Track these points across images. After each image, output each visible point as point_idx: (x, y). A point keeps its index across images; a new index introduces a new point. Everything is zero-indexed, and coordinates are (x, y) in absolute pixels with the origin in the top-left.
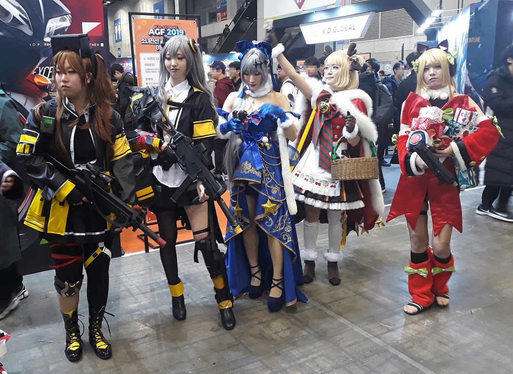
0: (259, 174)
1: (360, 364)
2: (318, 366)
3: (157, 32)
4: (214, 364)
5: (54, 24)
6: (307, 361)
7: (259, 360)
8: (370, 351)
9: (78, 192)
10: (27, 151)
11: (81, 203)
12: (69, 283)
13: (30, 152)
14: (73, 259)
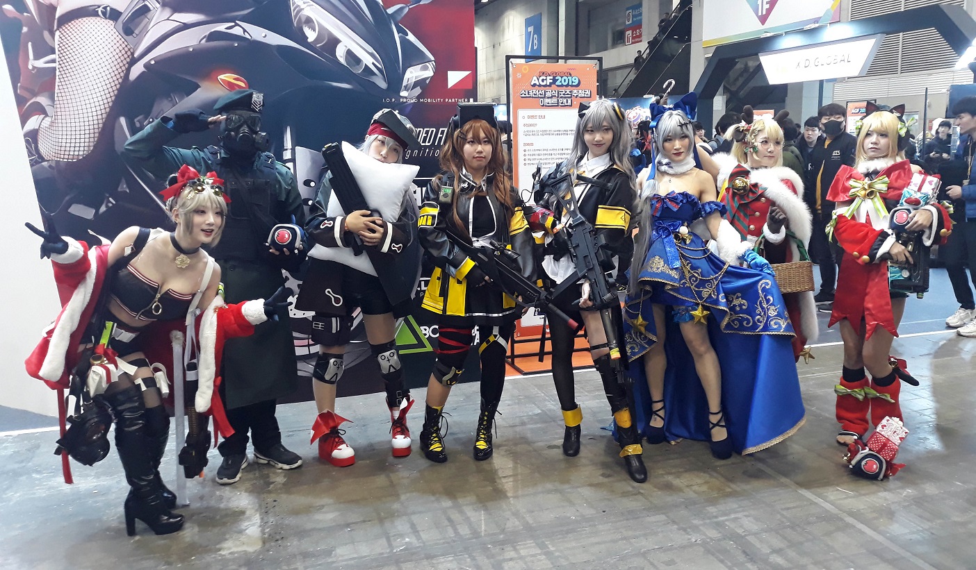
0: (674, 274)
1: (799, 529)
2: (741, 526)
3: (543, 80)
4: (604, 512)
5: (413, 74)
6: (727, 520)
7: (662, 514)
8: (817, 518)
9: (480, 271)
10: (429, 223)
11: (484, 283)
12: (457, 369)
13: (432, 225)
14: (463, 348)
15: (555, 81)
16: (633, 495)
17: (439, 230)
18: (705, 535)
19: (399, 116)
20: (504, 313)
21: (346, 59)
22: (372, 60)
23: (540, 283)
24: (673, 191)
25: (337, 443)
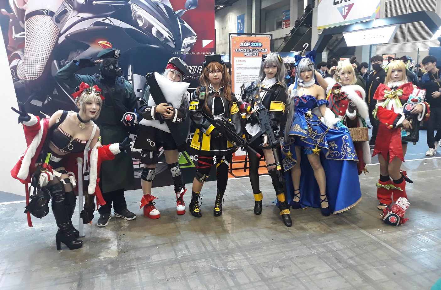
0: (304, 132)
1: (361, 248)
3: (245, 44)
5: (187, 41)
7: (299, 241)
8: (369, 243)
9: (217, 131)
10: (194, 108)
11: (218, 136)
12: (206, 175)
13: (196, 109)
14: (209, 165)
15: (251, 44)
16: (286, 232)
17: (199, 111)
18: (319, 250)
19: (180, 60)
20: (228, 150)
21: (157, 34)
22: (168, 35)
23: (244, 136)
24: (305, 95)
25: (152, 208)
